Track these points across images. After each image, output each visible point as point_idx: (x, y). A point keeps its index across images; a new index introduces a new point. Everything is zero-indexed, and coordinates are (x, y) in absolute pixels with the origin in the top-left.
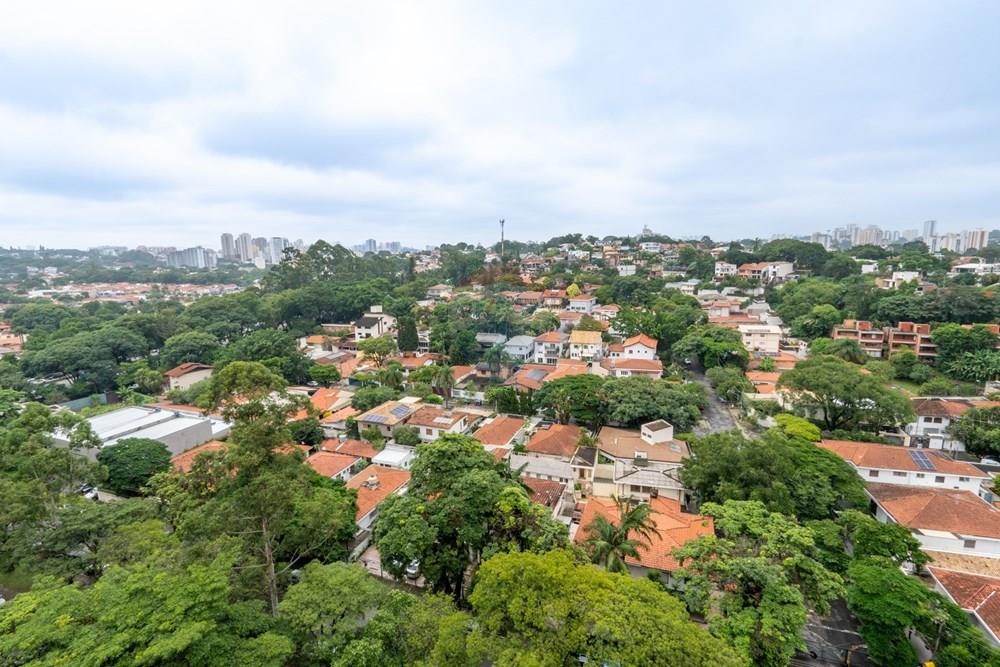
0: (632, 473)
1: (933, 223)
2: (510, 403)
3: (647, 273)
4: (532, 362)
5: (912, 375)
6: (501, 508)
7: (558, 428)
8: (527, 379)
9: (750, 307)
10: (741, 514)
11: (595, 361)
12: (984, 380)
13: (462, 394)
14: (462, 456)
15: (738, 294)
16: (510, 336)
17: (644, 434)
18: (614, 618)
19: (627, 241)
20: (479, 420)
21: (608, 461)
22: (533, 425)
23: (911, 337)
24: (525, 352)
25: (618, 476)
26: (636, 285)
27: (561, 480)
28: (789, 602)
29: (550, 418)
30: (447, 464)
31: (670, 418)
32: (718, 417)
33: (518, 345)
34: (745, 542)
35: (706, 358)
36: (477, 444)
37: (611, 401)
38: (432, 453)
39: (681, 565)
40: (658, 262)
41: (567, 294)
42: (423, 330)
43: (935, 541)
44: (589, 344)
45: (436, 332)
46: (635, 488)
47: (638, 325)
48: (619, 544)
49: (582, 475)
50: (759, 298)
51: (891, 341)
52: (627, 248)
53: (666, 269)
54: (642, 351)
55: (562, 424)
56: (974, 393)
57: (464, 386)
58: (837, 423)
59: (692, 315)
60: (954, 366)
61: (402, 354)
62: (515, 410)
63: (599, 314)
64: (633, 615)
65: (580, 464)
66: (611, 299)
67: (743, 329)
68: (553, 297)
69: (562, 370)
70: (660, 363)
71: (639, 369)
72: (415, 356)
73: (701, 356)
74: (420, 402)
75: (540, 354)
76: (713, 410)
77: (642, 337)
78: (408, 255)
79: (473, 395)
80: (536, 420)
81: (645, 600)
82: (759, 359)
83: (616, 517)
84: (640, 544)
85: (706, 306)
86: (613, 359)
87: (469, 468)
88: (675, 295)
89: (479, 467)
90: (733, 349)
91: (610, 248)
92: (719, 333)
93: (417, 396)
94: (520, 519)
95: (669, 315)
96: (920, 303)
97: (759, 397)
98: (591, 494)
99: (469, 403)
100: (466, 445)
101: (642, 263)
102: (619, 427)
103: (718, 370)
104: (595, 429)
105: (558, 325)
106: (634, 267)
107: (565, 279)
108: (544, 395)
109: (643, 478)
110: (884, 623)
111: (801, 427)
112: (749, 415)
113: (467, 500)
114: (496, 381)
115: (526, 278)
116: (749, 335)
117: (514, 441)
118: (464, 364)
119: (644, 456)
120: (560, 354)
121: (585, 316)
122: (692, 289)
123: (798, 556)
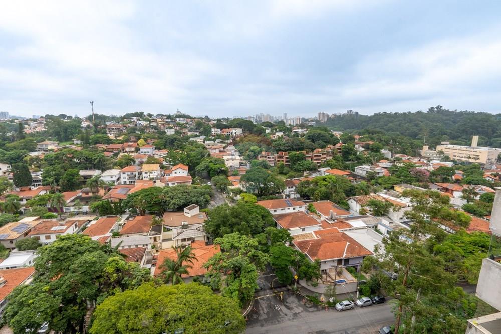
0: (182, 233)
1: (286, 114)
2: (107, 209)
3: (181, 133)
4: (120, 184)
5: (284, 171)
6: (107, 271)
7: (139, 218)
8: (118, 193)
9: (227, 148)
10: (231, 240)
11: (157, 179)
12: (303, 171)
13: (72, 209)
14: (76, 247)
15: (222, 142)
16: (103, 170)
17: (186, 213)
18: (179, 307)
19: (169, 117)
20: (86, 223)
21: (169, 230)
22: (123, 220)
23: (282, 157)
24: (114, 179)
25: (175, 236)
26: (176, 139)
27: (144, 246)
28: (251, 271)
29: (134, 214)
30: (64, 255)
31: (197, 203)
32: (218, 199)
33: (109, 176)
34: (233, 251)
35: (211, 172)
36: (86, 237)
37: (168, 199)
38: (51, 251)
39: (208, 270)
40: (186, 127)
41: (138, 144)
42: (35, 171)
43: (295, 231)
44: (154, 171)
45: (47, 172)
46: (184, 240)
47: (178, 159)
48: (178, 270)
49: (155, 240)
50: (230, 144)
51: (277, 159)
52: (169, 120)
53: (190, 131)
54: (181, 172)
55: (142, 215)
56: (301, 176)
57: (73, 204)
58: (262, 194)
59: (203, 152)
60: (295, 167)
61: (18, 190)
62: (111, 213)
63: (157, 154)
64: (188, 302)
65: (153, 235)
66: (163, 147)
67: (225, 158)
68: (130, 146)
69: (138, 186)
70: (190, 177)
71: (181, 181)
72: (30, 189)
73: (209, 172)
74: (38, 219)
75: (124, 178)
76: (216, 196)
77: (180, 165)
78: (16, 121)
79: (81, 208)
80: (125, 216)
81: (193, 293)
82: (232, 171)
83: (175, 257)
84: (188, 267)
85: (209, 148)
86: (167, 178)
87: (82, 253)
88: (195, 143)
89: (89, 251)
90: (222, 168)
91: (160, 120)
92: (216, 161)
93: (35, 216)
94: (120, 274)
95: (193, 154)
96: (284, 144)
97: (234, 187)
98: (161, 249)
99: (78, 214)
100: (78, 240)
101: (178, 128)
102: (173, 212)
103: (216, 178)
104: (160, 214)
105: (134, 162)
106: (174, 130)
107: (136, 136)
108: (129, 202)
109: (187, 234)
110: (282, 267)
111: (250, 197)
112: (231, 196)
113: (82, 273)
114: (96, 198)
115: (111, 136)
116: (228, 160)
117: (112, 231)
118: (71, 191)
119: (186, 223)
120: (137, 178)
121: (150, 156)
122: (202, 140)
123: (253, 250)
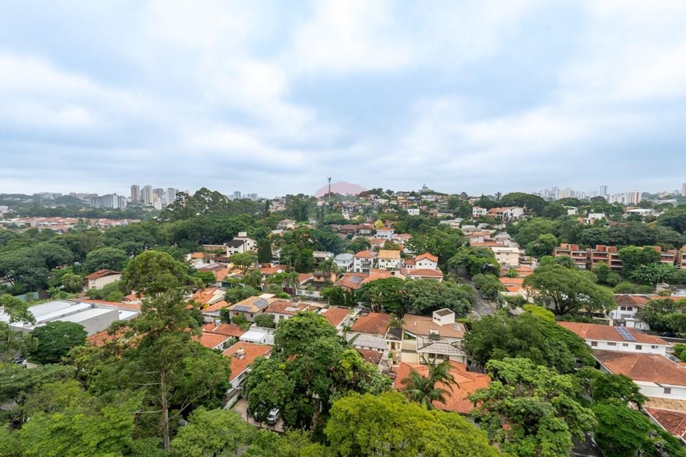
0: (429, 345)
1: (604, 188)
2: (339, 298)
3: (427, 214)
4: (352, 271)
5: (608, 280)
6: (343, 364)
7: (373, 315)
8: (351, 282)
9: (497, 236)
10: (516, 367)
11: (397, 270)
12: (655, 283)
13: (304, 293)
14: (313, 327)
15: (488, 228)
16: (336, 254)
17: (435, 318)
19: (413, 194)
21: (410, 337)
22: (356, 313)
23: (605, 255)
24: (347, 265)
25: (420, 347)
26: (421, 221)
27: (379, 350)
28: (559, 430)
29: (367, 309)
30: (302, 333)
31: (452, 307)
32: (482, 308)
33: (343, 260)
34: (521, 387)
35: (472, 268)
37: (411, 295)
38: (291, 325)
39: (475, 406)
40: (434, 207)
41: (375, 227)
42: (275, 249)
44: (395, 260)
45: (285, 250)
46: (432, 355)
47: (424, 247)
48: (429, 392)
49: (393, 347)
50: (503, 230)
51: (593, 258)
52: (413, 198)
53: (440, 212)
54: (428, 264)
55: (376, 312)
56: (649, 292)
57: (305, 287)
58: (564, 310)
59: (459, 240)
60: (635, 273)
61: (260, 266)
62: (342, 304)
63: (397, 240)
65: (391, 339)
66: (404, 230)
67: (495, 249)
68: (366, 228)
69: (373, 276)
70: (441, 272)
71: (426, 275)
72: (270, 266)
73: (468, 268)
74: (274, 297)
75: (358, 264)
76: (479, 303)
77: (428, 255)
78: (263, 201)
79: (312, 293)
80: (357, 311)
82: (506, 270)
84: (444, 391)
85: (467, 236)
86: (409, 270)
87: (318, 336)
88: (447, 228)
89: (326, 335)
90: (490, 263)
91: (402, 198)
92: (480, 252)
93: (272, 293)
94: (357, 373)
95: (445, 241)
96: (608, 233)
97: (509, 294)
98: (400, 361)
99: (309, 299)
101: (424, 208)
102: (416, 314)
103: (480, 276)
104: (400, 315)
105: (370, 247)
106: (418, 210)
107: (373, 217)
108: (363, 292)
109: (437, 348)
111: (543, 314)
112: (504, 306)
113: (317, 358)
114: (328, 284)
115: (346, 216)
116: (498, 253)
117: (343, 324)
118: (304, 273)
119: (437, 332)
120: (371, 266)
121: (387, 241)
122: (458, 224)
123: (562, 395)
